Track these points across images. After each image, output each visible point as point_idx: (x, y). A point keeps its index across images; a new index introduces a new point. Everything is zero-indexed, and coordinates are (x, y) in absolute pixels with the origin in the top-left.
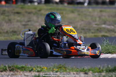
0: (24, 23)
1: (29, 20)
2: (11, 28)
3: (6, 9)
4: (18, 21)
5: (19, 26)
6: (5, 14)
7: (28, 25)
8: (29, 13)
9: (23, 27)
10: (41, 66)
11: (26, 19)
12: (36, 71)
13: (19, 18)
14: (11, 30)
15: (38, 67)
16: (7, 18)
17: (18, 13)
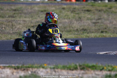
0: (94, 21)
1: (99, 18)
2: (81, 26)
3: (77, 6)
4: (88, 19)
5: (89, 24)
6: (75, 11)
7: (98, 23)
8: (100, 11)
9: (94, 25)
10: (112, 65)
11: (96, 17)
12: (108, 70)
13: (89, 16)
14: (82, 28)
15: (109, 66)
16: (77, 15)
17: (88, 11)
